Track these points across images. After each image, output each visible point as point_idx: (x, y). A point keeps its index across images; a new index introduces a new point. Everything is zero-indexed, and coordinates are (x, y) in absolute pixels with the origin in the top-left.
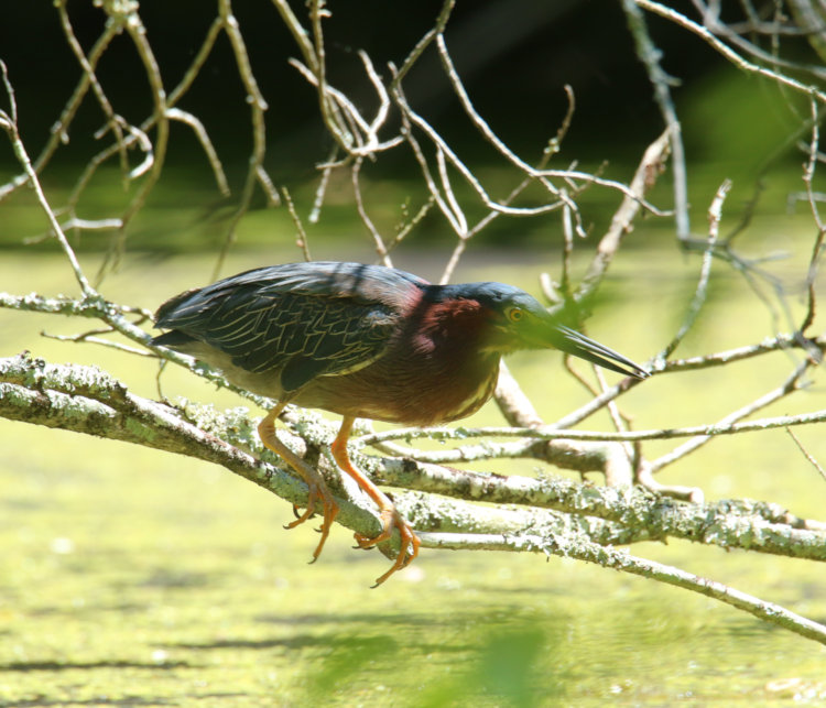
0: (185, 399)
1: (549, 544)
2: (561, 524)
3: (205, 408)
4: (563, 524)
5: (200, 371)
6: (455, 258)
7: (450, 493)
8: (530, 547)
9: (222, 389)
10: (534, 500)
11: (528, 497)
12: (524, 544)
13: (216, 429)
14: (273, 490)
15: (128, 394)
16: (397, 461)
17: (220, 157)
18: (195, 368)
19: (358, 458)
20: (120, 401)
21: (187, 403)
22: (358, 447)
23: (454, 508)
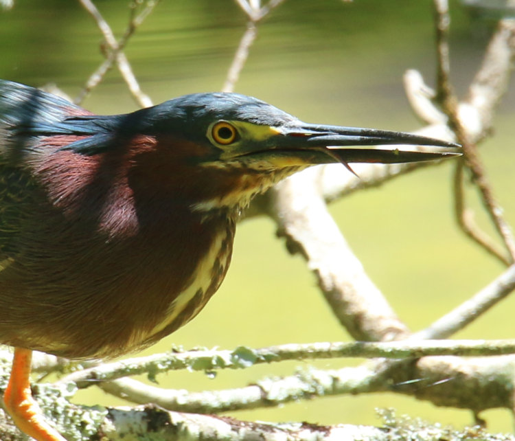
6: (242, 55)
16: (134, 412)
19: (65, 412)
22: (65, 393)
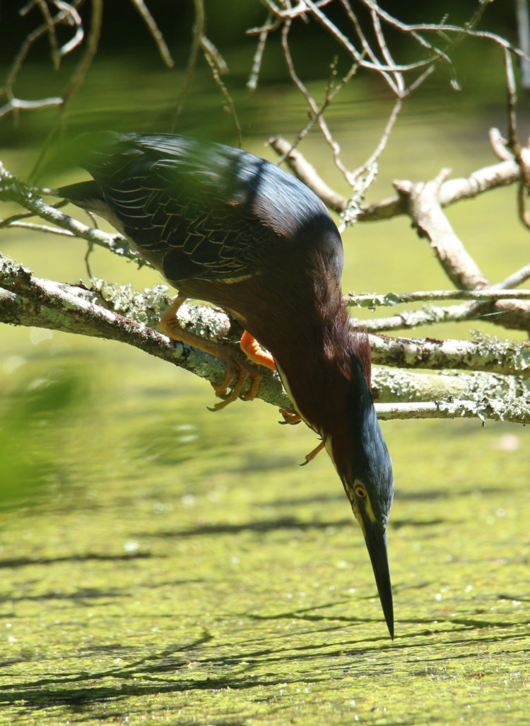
0: (101, 280)
1: (483, 408)
2: (505, 386)
3: (123, 288)
4: (508, 386)
5: (120, 250)
7: (384, 361)
8: (463, 413)
9: (144, 267)
10: (471, 364)
11: (466, 361)
12: (457, 410)
13: (134, 310)
14: (191, 369)
15: (33, 279)
17: (160, 27)
18: (116, 247)
20: (24, 287)
21: (103, 285)
23: (392, 377)
